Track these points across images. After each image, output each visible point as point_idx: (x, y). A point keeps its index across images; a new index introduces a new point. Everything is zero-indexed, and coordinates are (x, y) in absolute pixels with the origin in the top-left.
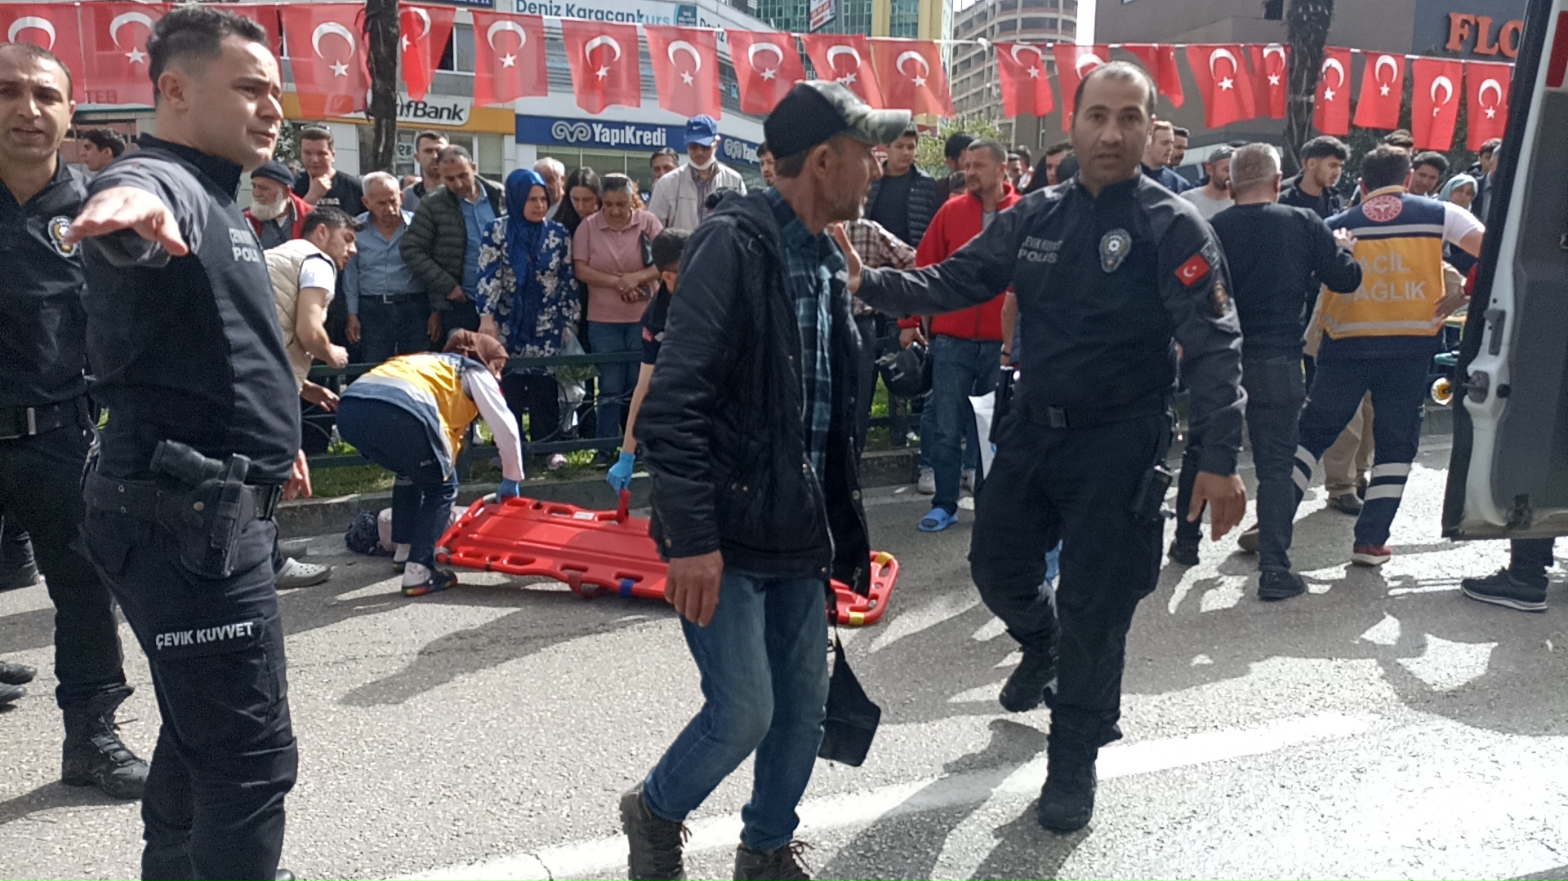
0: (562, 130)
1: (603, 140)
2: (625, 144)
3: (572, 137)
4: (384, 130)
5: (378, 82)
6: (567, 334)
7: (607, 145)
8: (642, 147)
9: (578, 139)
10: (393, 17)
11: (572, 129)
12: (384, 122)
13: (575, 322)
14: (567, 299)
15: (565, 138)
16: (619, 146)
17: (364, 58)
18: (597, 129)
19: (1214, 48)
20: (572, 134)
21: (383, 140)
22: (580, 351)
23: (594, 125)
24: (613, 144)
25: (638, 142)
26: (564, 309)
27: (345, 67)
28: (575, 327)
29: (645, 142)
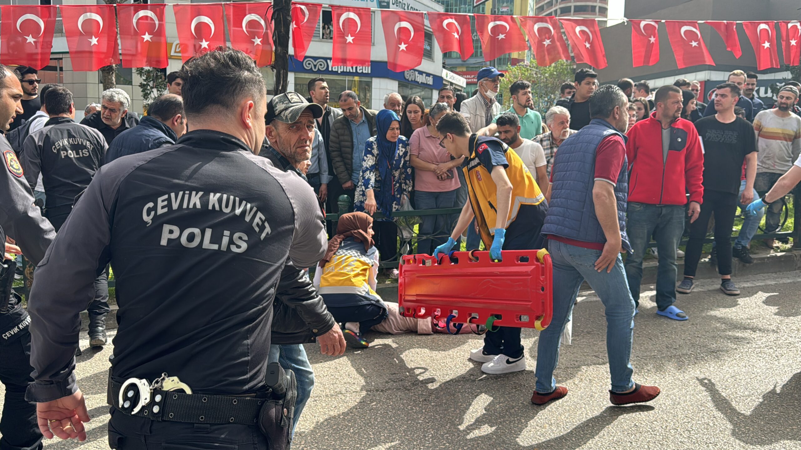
0: (309, 64)
1: (334, 70)
2: (346, 72)
3: (315, 68)
4: (282, 76)
5: (279, 48)
6: (404, 199)
7: (336, 73)
8: (356, 74)
9: (319, 69)
10: (289, 10)
11: (315, 63)
12: (282, 72)
13: (409, 192)
14: (405, 179)
15: (311, 68)
16: (344, 73)
17: (270, 36)
18: (330, 63)
19: (760, 23)
20: (315, 66)
21: (282, 82)
22: (411, 209)
23: (328, 61)
24: (339, 72)
25: (354, 71)
26: (403, 185)
27: (260, 40)
28: (409, 195)
29: (358, 71)
